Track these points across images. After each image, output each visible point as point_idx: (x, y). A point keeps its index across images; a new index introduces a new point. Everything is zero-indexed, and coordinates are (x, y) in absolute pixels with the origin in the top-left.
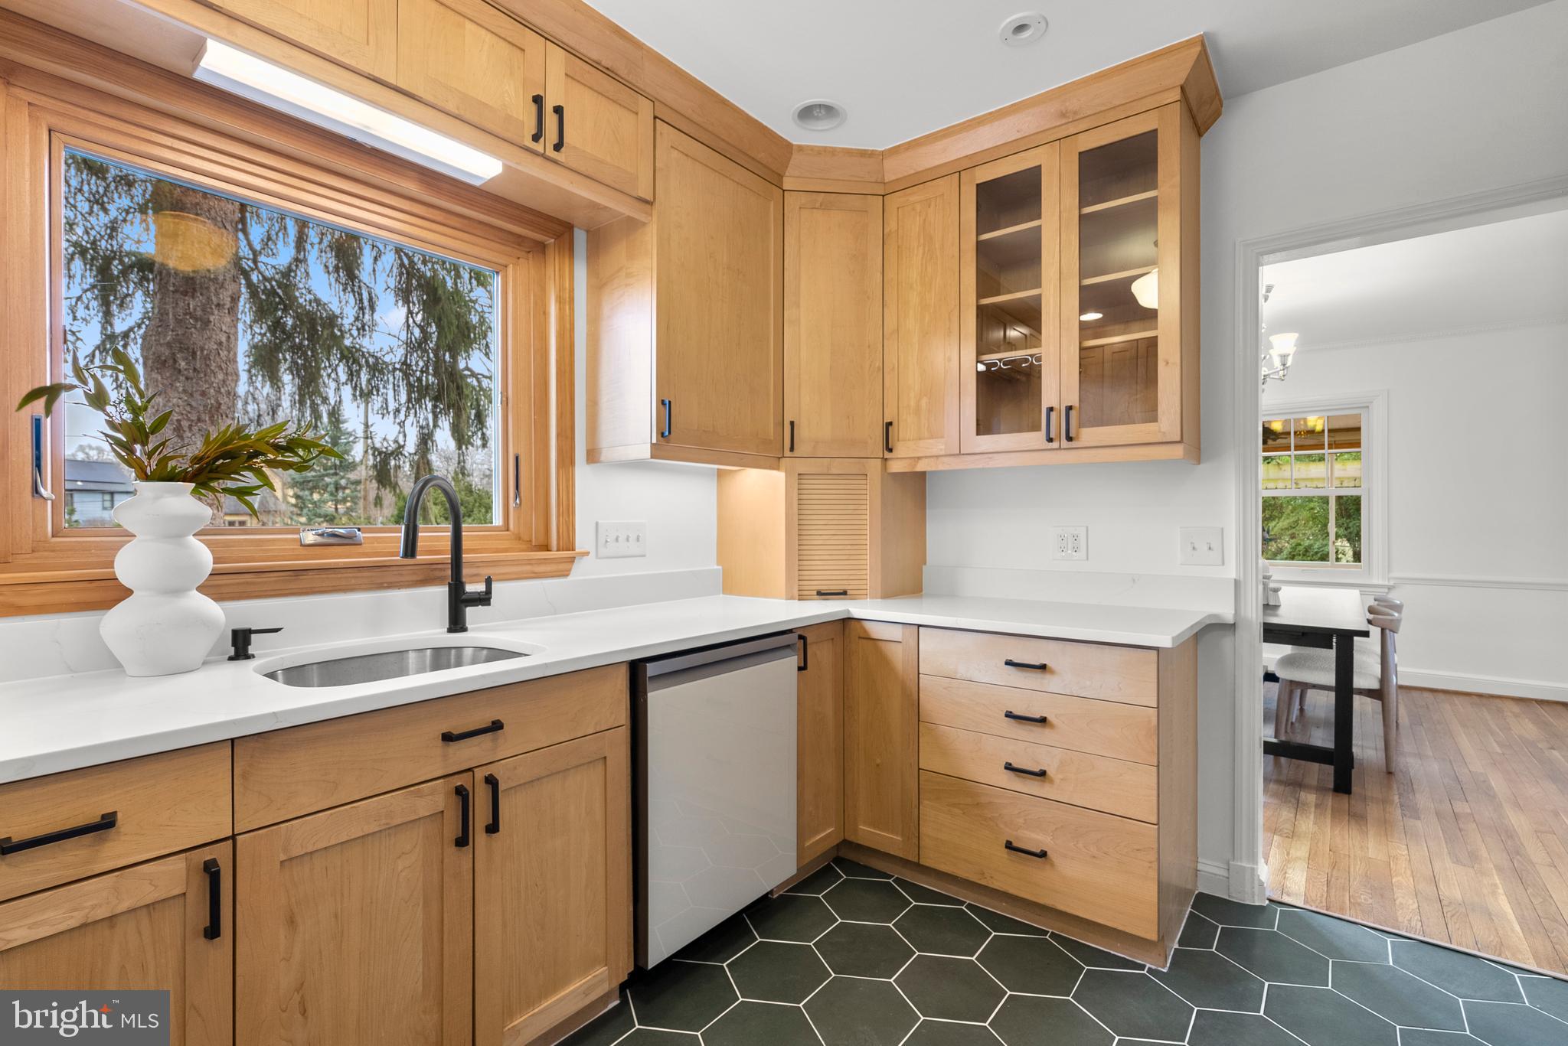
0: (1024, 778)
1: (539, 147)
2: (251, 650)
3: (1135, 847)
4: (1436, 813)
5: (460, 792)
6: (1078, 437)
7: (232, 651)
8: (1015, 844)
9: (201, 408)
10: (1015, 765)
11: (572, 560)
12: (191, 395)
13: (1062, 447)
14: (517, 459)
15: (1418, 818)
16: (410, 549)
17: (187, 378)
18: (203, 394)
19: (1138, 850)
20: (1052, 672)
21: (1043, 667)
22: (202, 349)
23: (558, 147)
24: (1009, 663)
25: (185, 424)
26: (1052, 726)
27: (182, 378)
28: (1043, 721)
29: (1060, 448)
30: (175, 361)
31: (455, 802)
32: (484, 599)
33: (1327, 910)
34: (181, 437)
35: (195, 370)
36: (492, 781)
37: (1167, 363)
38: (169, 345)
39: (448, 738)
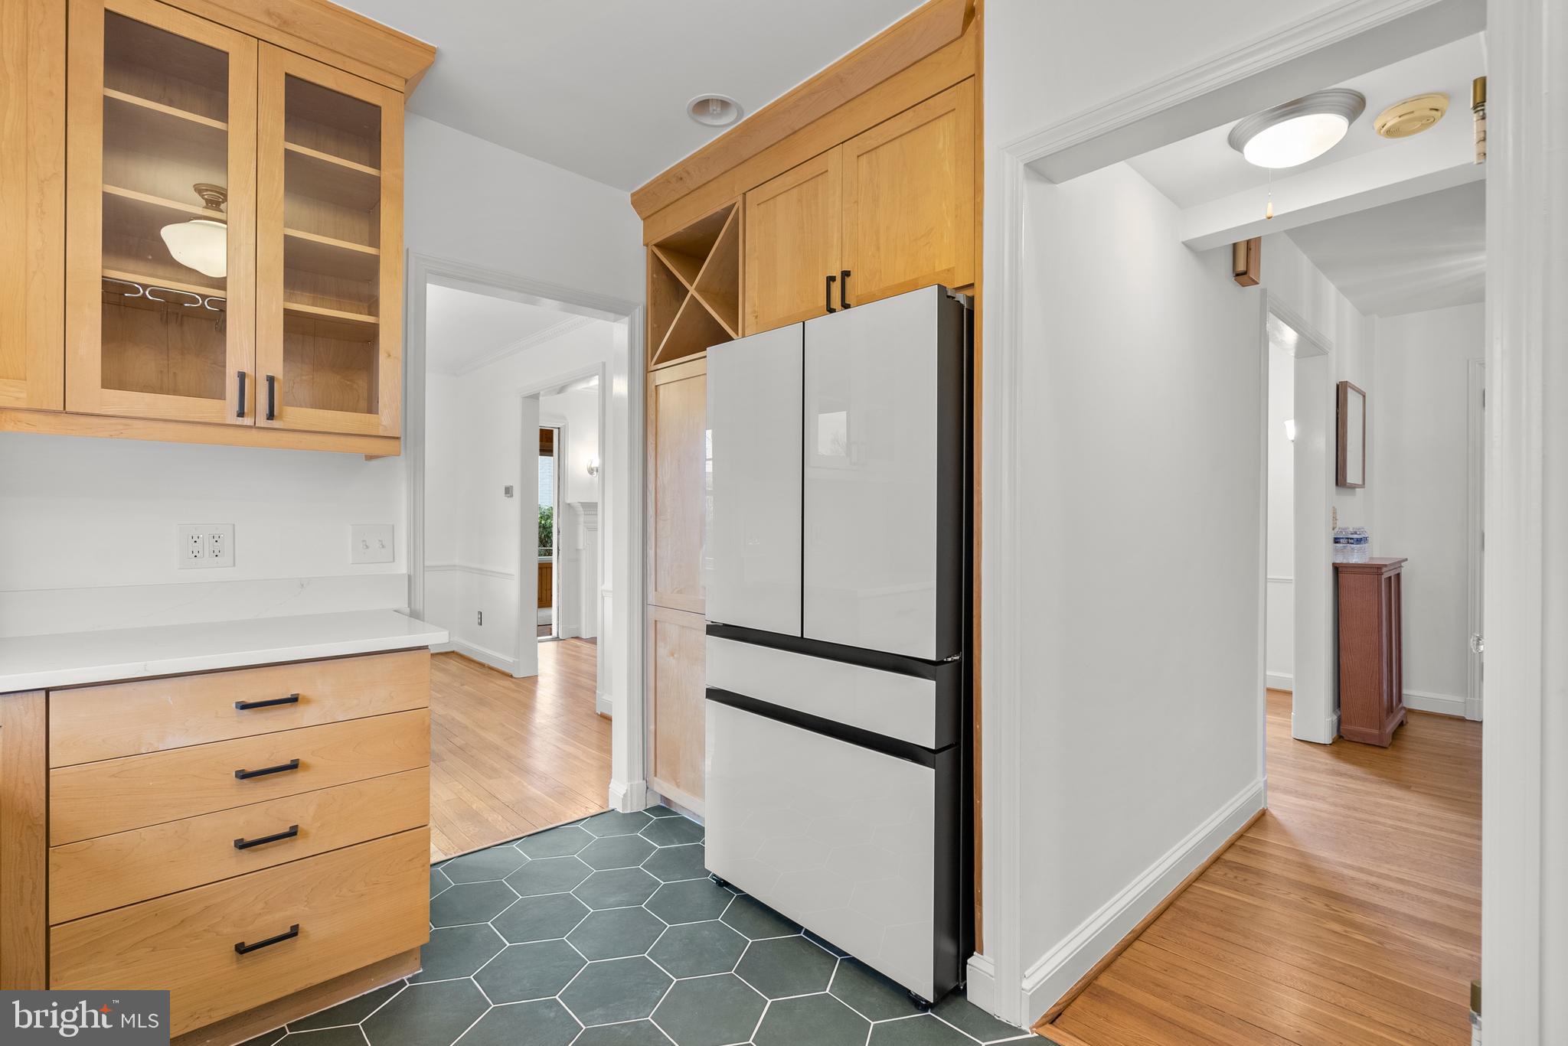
0: (262, 849)
3: (408, 859)
4: (450, 751)
6: (281, 418)
8: (249, 943)
10: (249, 839)
13: (257, 425)
15: (444, 760)
19: (410, 860)
20: (307, 701)
21: (294, 700)
24: (244, 706)
26: (307, 767)
28: (294, 766)
29: (254, 427)
33: (462, 851)
37: (389, 356)
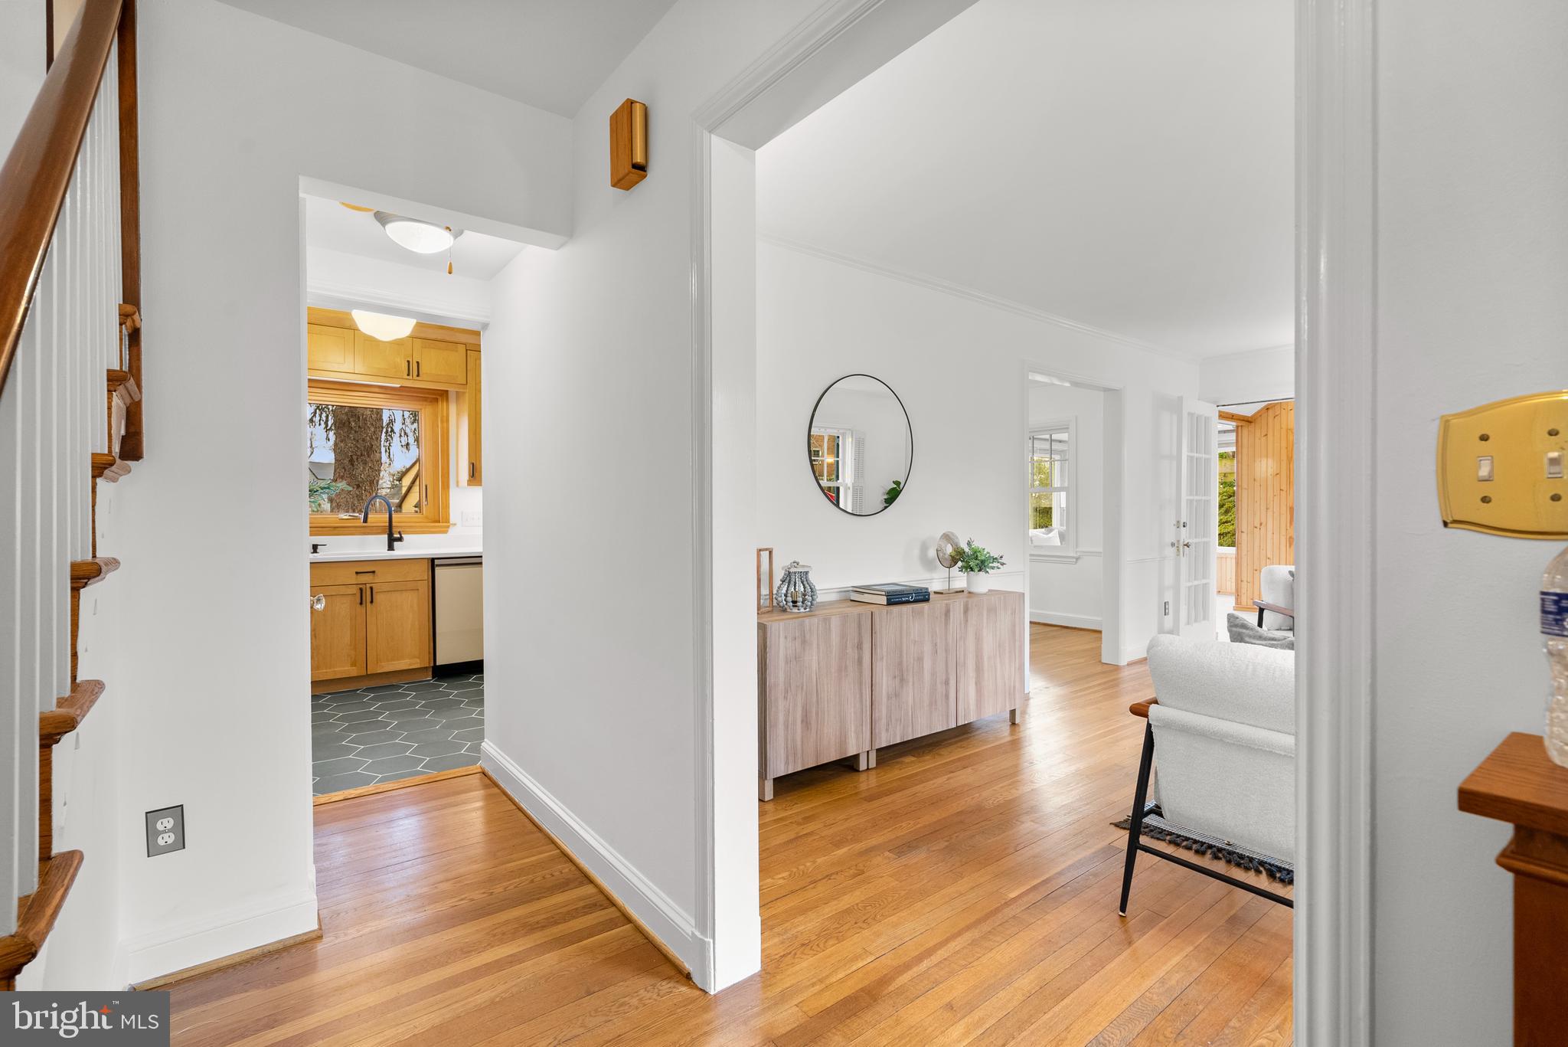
1: (411, 377)
2: (318, 551)
5: (361, 590)
7: (312, 551)
9: (363, 448)
11: (448, 527)
12: (358, 441)
14: (426, 486)
16: (365, 520)
17: (355, 432)
18: (364, 440)
22: (363, 415)
23: (418, 376)
25: (355, 457)
27: (353, 432)
30: (350, 423)
31: (359, 591)
32: (400, 539)
34: (353, 465)
35: (359, 427)
36: (371, 588)
38: (346, 414)
39: (357, 573)
